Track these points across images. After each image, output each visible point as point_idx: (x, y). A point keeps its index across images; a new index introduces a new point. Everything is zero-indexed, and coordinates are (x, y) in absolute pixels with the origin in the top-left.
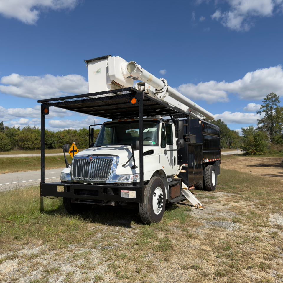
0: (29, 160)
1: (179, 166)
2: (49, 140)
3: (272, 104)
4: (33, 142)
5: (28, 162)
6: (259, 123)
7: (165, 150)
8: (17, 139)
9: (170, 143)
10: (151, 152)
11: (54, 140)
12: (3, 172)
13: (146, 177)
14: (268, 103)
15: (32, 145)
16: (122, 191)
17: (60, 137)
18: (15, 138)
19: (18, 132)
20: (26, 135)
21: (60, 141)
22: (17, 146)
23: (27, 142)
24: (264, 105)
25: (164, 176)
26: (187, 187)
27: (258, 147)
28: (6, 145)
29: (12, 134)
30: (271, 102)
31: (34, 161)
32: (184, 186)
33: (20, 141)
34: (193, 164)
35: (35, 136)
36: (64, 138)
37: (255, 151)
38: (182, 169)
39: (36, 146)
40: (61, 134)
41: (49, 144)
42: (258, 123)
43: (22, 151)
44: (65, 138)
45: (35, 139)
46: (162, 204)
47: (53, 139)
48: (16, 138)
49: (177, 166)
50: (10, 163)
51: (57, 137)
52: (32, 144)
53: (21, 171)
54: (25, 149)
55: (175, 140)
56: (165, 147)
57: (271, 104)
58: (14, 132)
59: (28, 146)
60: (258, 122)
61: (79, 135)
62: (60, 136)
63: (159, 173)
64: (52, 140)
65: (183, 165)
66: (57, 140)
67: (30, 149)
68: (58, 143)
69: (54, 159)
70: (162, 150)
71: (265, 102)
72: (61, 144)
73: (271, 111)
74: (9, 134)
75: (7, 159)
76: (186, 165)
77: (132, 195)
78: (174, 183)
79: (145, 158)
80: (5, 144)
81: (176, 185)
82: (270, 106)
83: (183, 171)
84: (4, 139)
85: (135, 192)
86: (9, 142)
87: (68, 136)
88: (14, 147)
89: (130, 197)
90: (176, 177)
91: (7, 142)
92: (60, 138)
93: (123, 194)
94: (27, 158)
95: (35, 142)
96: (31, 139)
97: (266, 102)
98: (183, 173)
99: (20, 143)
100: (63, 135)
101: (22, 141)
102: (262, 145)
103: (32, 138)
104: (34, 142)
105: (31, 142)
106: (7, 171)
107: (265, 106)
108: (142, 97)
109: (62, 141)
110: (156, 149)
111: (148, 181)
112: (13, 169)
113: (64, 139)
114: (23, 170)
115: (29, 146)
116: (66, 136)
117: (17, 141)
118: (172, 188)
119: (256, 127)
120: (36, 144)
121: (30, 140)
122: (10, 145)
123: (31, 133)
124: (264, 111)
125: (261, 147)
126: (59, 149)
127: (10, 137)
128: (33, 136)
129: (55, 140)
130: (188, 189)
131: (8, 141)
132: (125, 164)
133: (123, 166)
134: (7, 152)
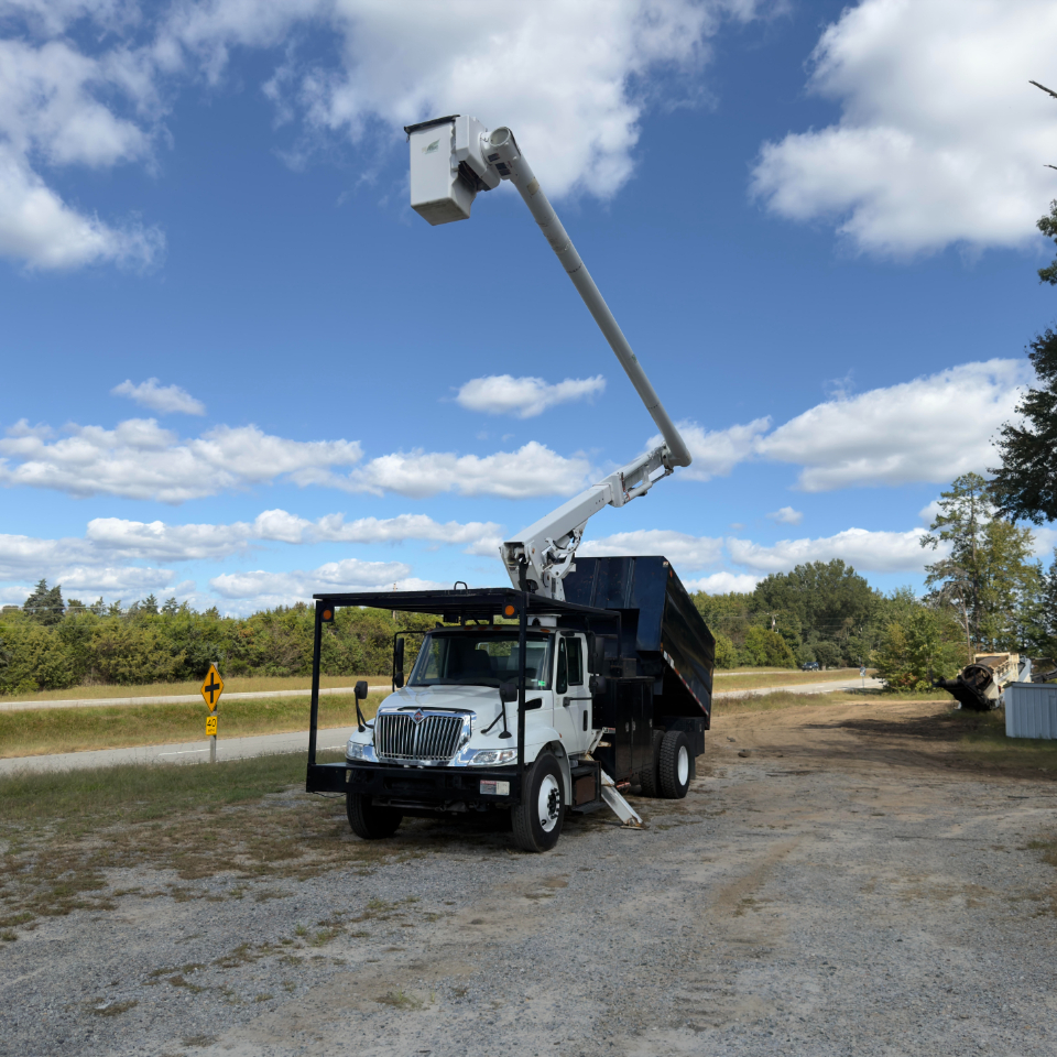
0: (119, 717)
1: (595, 731)
2: (199, 649)
3: (973, 513)
4: (146, 658)
5: (115, 721)
6: (929, 580)
7: (565, 699)
8: (94, 646)
9: (577, 681)
10: (537, 704)
11: (215, 650)
12: (31, 751)
13: (530, 757)
14: (956, 507)
15: (143, 668)
16: (483, 782)
17: (237, 638)
18: (86, 645)
19: (99, 626)
20: (124, 634)
21: (239, 651)
22: (92, 669)
23: (126, 657)
24: (946, 515)
25: (561, 755)
26: (611, 782)
27: (924, 664)
28: (56, 668)
29: (80, 632)
30: (967, 504)
31: (134, 718)
32: (606, 779)
33: (104, 655)
34: (627, 726)
35: (155, 637)
36: (253, 640)
37: (912, 678)
38: (603, 739)
39: (156, 672)
40: (244, 627)
41: (198, 663)
42: (929, 577)
43: (107, 687)
44: (256, 642)
45: (151, 648)
46: (556, 813)
47: (213, 645)
48: (91, 643)
49: (591, 733)
50: (57, 726)
51: (230, 637)
52: (144, 663)
53: (85, 748)
54: (118, 681)
55: (586, 676)
56: (565, 691)
57: (969, 511)
58: (86, 626)
59: (130, 672)
60: (929, 573)
61: (305, 630)
62: (238, 633)
63: (552, 748)
64: (208, 648)
65: (604, 730)
66: (228, 650)
67: (137, 681)
68: (230, 658)
69: (200, 713)
70: (558, 699)
71: (948, 503)
72: (240, 662)
73: (970, 537)
74: (68, 630)
75: (52, 712)
76: (612, 730)
77: (503, 788)
78: (583, 770)
79: (529, 714)
80: (54, 664)
81: (588, 775)
82: (965, 517)
83: (605, 744)
84: (52, 649)
85: (507, 783)
86: (66, 659)
87: (266, 635)
88: (84, 674)
89: (499, 792)
90: (589, 758)
91: (62, 657)
92: (240, 642)
93: (485, 787)
94: (113, 711)
95: (153, 658)
96: (141, 648)
97: (953, 504)
98: (604, 747)
99: (104, 662)
100: (248, 630)
101: (109, 654)
102: (937, 656)
103: (142, 644)
104: (150, 655)
105: (139, 658)
106: (42, 749)
107: (949, 520)
108: (525, 605)
109: (242, 651)
110: (546, 696)
111: (530, 764)
112: (61, 743)
113: (253, 643)
114: (89, 746)
115: (134, 669)
116: (258, 632)
117: (95, 655)
118: (578, 782)
119: (920, 593)
120: (155, 662)
121: (136, 650)
122: (70, 669)
123: (143, 627)
124: (944, 536)
125: (934, 663)
126: (233, 680)
127: (73, 642)
128: (147, 635)
129: (220, 648)
130: (615, 786)
131: (64, 655)
132: (487, 727)
133: (484, 732)
134: (58, 692)
